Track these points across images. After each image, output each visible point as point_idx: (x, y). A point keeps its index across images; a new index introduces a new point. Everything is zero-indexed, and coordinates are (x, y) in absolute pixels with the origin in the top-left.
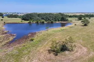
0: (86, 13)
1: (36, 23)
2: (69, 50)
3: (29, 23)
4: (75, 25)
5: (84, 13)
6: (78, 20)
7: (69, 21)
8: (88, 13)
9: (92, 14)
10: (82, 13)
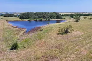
0: (76, 12)
1: (35, 20)
2: (69, 33)
3: (29, 20)
4: (69, 21)
5: (74, 12)
6: (70, 18)
7: (63, 19)
8: (78, 12)
9: (81, 13)
10: (72, 12)
